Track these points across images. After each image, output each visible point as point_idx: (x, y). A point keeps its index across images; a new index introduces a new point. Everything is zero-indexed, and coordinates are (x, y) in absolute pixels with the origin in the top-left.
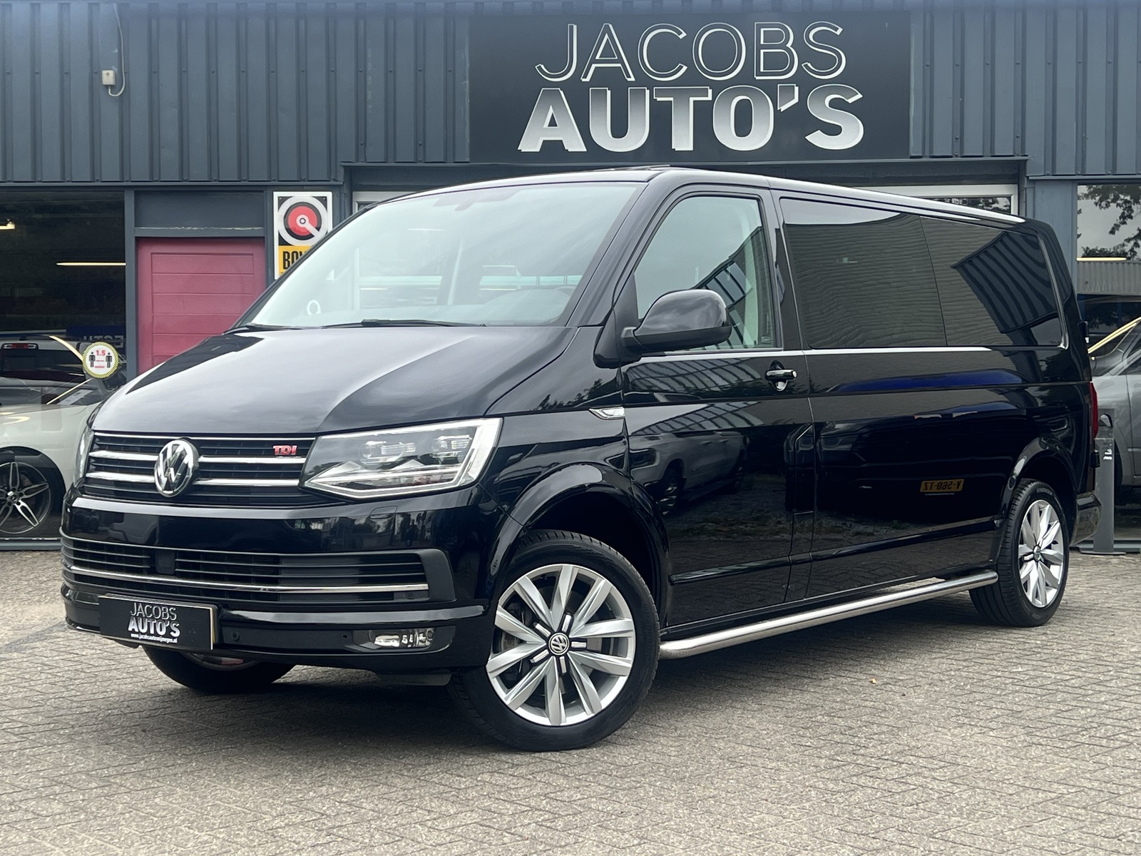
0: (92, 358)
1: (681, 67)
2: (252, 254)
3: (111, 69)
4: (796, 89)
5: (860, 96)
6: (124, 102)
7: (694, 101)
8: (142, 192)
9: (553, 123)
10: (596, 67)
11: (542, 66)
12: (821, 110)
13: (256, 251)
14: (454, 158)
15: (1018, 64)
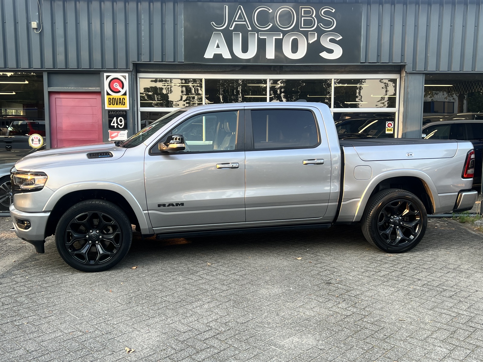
0: (33, 140)
1: (270, 24)
2: (96, 99)
3: (36, 21)
4: (316, 34)
5: (341, 37)
6: (41, 35)
7: (275, 38)
8: (50, 73)
9: (218, 47)
10: (236, 24)
11: (214, 23)
12: (325, 42)
13: (98, 97)
14: (178, 60)
15: (403, 26)
